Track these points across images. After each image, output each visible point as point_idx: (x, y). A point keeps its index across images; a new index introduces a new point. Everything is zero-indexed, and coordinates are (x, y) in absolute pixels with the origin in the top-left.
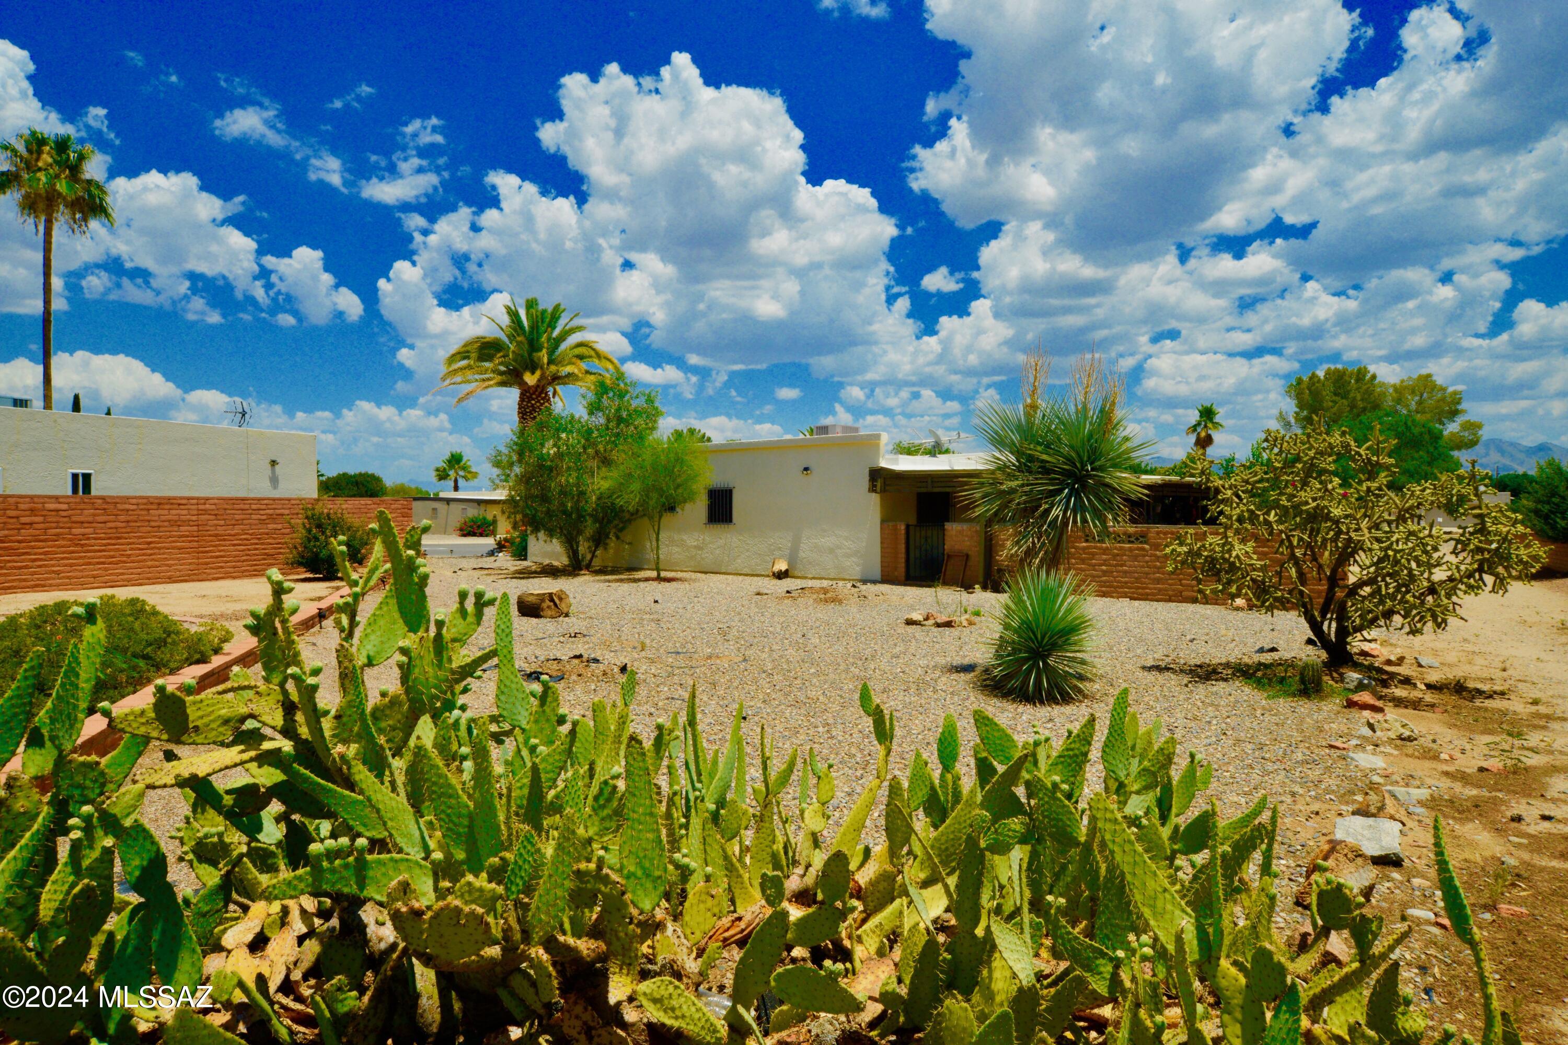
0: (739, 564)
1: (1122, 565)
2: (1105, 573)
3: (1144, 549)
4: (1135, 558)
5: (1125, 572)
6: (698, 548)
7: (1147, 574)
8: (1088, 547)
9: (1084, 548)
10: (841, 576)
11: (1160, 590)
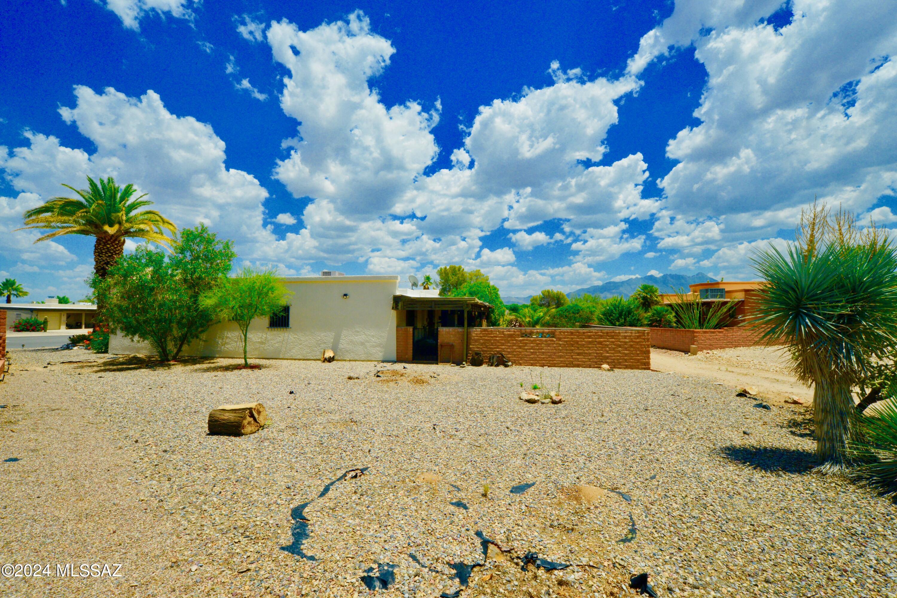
0: (294, 353)
1: (541, 349)
2: (532, 353)
3: (553, 341)
4: (548, 345)
5: (543, 353)
6: (262, 343)
7: (555, 353)
8: (523, 340)
9: (521, 341)
10: (369, 358)
11: (562, 361)
